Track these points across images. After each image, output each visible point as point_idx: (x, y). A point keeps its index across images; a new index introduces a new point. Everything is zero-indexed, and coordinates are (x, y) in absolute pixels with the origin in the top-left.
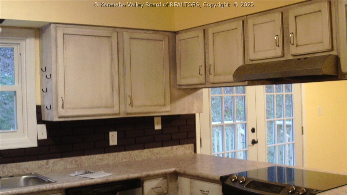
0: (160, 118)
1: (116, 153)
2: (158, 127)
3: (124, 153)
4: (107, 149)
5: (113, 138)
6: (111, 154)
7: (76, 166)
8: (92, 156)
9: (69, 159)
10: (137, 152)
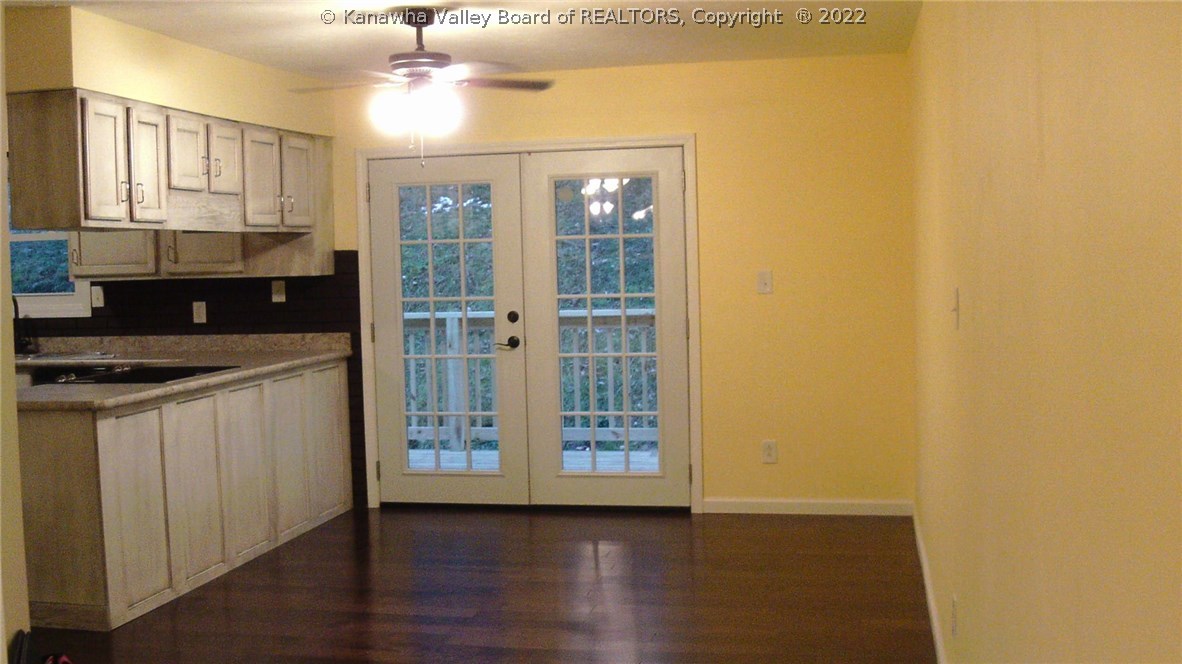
0: (283, 283)
1: (201, 336)
2: (279, 298)
3: (215, 337)
4: (189, 328)
5: (200, 312)
6: (194, 336)
7: (140, 350)
8: (164, 337)
9: (131, 339)
10: (236, 337)
